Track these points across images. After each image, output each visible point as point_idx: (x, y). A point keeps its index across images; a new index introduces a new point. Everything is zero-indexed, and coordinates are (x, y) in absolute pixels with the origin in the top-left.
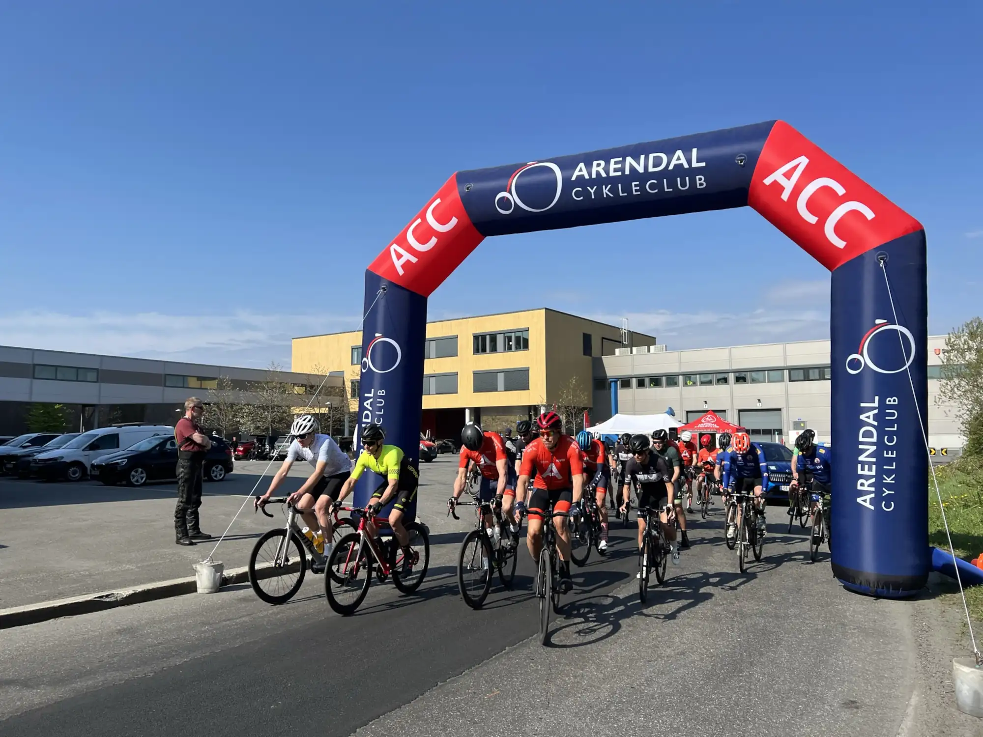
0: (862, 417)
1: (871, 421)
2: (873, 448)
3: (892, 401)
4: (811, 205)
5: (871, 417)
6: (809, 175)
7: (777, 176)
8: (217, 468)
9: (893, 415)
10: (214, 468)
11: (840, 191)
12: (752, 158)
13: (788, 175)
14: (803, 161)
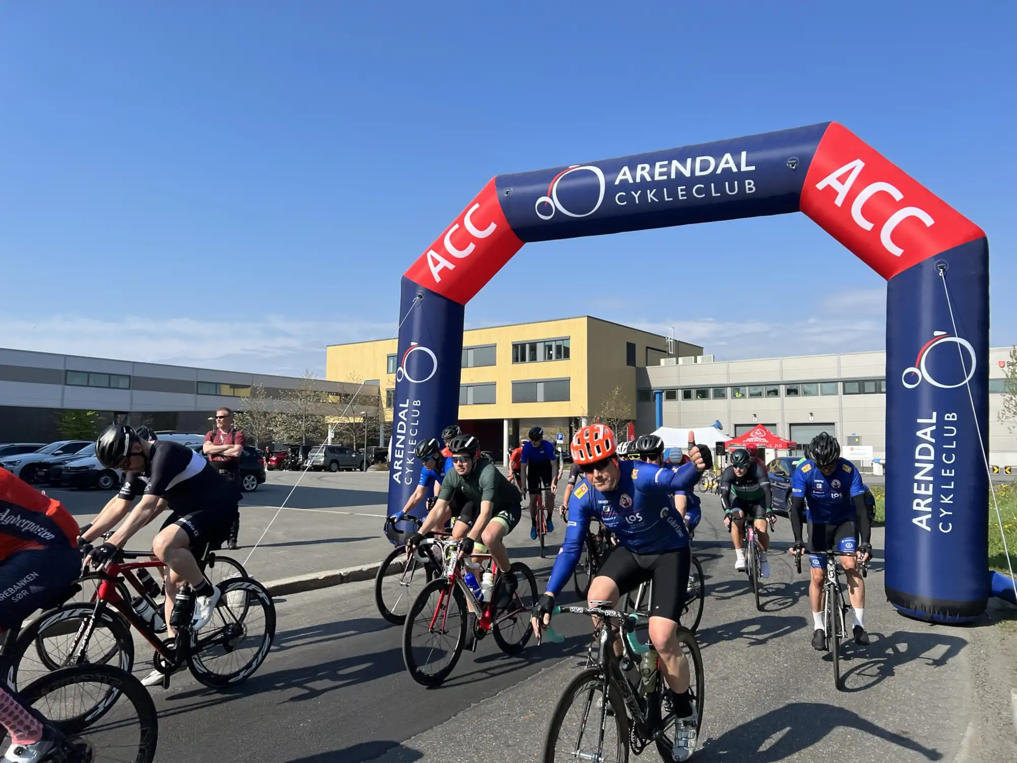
0: (919, 434)
1: (928, 438)
2: (931, 466)
3: (951, 417)
4: (866, 211)
5: (929, 434)
6: (864, 179)
7: (831, 180)
8: (249, 478)
9: (951, 431)
10: (246, 478)
11: (898, 196)
12: (804, 162)
13: (842, 179)
14: (858, 165)
